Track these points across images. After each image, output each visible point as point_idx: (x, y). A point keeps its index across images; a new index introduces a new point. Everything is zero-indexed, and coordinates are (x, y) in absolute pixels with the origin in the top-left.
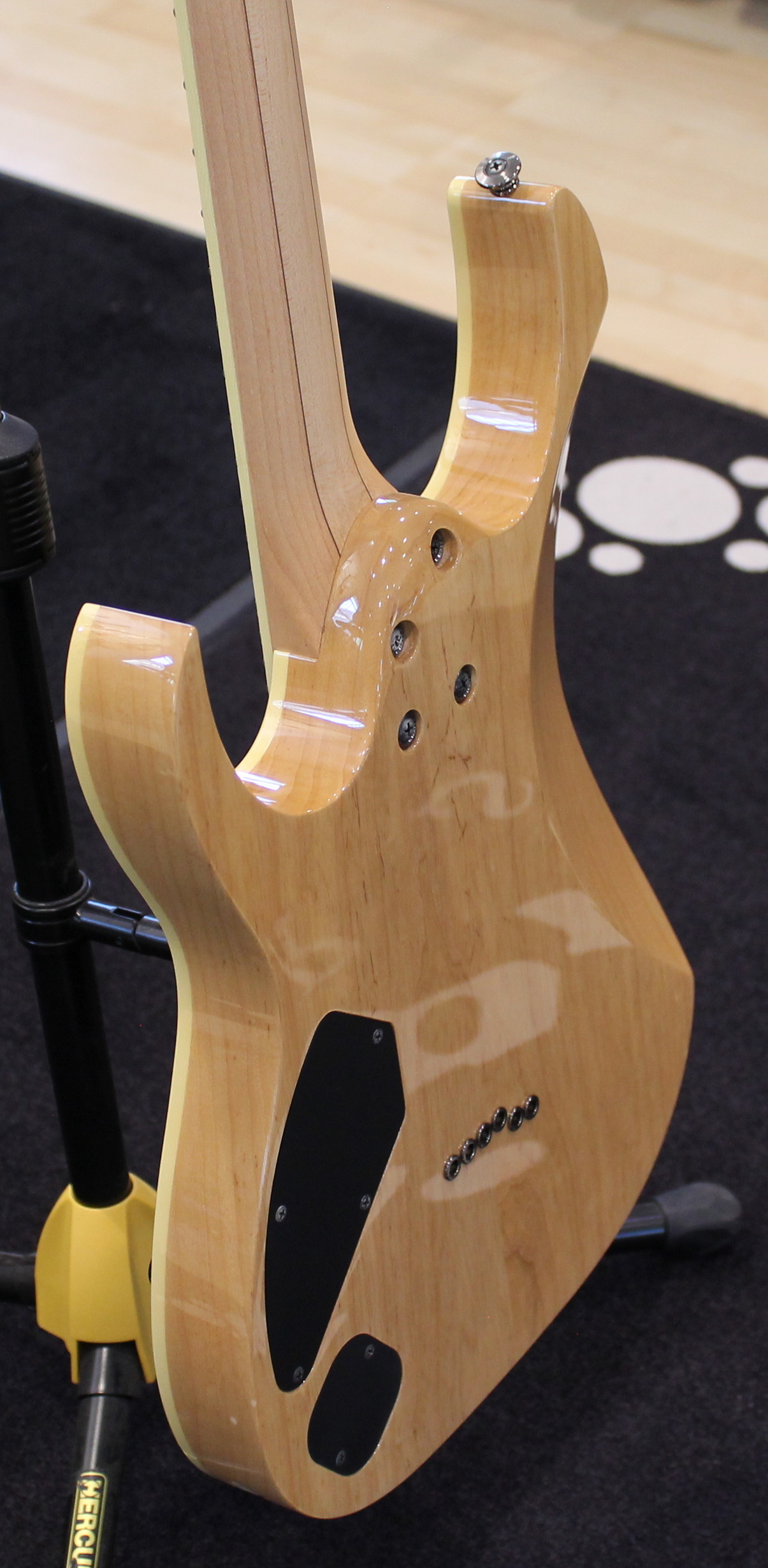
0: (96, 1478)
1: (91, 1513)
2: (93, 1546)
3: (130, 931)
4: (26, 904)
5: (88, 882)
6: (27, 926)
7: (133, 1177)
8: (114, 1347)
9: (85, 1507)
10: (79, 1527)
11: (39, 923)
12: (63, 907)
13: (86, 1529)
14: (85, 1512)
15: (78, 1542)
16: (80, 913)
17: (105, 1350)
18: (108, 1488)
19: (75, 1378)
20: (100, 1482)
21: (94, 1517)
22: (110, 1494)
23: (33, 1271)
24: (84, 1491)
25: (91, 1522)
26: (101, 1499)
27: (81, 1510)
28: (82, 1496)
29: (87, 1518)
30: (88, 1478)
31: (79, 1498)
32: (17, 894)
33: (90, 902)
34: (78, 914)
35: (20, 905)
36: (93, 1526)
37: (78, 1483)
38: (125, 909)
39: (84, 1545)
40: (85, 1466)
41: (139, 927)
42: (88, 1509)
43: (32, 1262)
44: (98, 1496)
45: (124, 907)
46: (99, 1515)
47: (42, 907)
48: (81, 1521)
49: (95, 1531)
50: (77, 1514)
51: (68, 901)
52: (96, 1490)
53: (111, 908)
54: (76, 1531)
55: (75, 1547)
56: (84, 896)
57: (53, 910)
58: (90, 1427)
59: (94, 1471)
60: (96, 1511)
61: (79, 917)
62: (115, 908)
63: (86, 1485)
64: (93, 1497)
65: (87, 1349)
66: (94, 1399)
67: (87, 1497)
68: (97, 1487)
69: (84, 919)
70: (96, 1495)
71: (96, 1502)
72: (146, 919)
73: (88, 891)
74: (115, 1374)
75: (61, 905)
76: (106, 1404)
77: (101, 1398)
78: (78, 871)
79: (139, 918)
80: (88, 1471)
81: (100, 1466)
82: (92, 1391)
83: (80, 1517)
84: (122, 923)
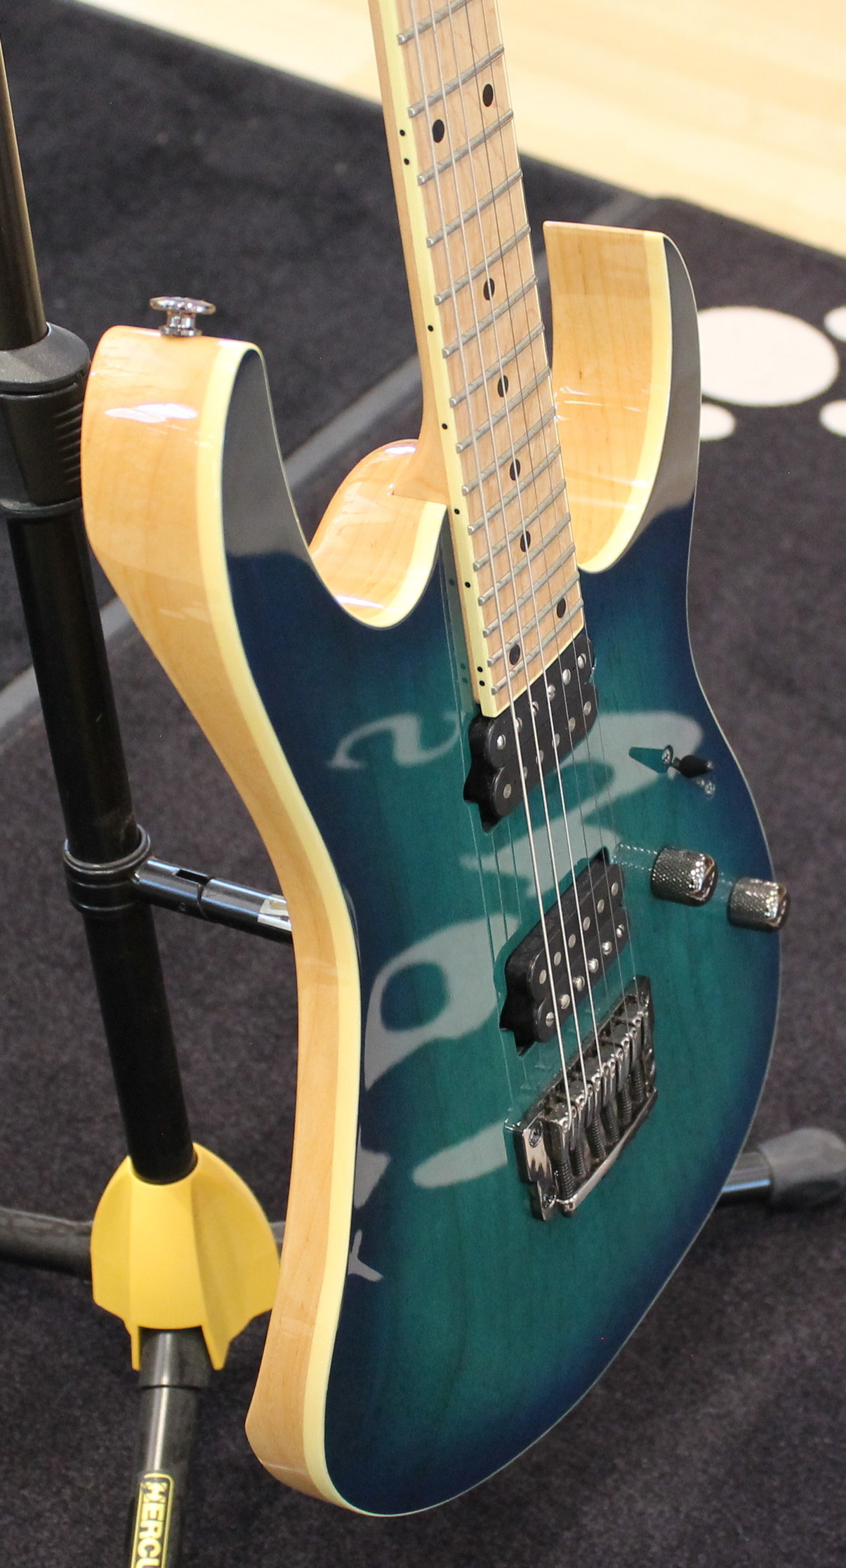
0: (161, 1480)
1: (156, 1519)
2: (159, 1557)
3: (195, 896)
4: (78, 865)
5: (146, 839)
6: (81, 890)
7: (197, 1147)
8: (179, 1333)
9: (149, 1513)
10: (142, 1535)
11: (93, 886)
12: (121, 869)
13: (151, 1537)
14: (149, 1519)
15: (143, 1552)
16: (139, 874)
17: (169, 1337)
18: (175, 1490)
19: (136, 1364)
20: (165, 1485)
21: (159, 1525)
22: (178, 1498)
23: (89, 1244)
24: (148, 1495)
25: (156, 1529)
26: (166, 1504)
27: (145, 1516)
28: (146, 1500)
29: (151, 1525)
30: (152, 1480)
31: (143, 1502)
32: (68, 853)
33: (150, 862)
34: (137, 875)
35: (72, 866)
36: (159, 1534)
37: (142, 1485)
38: (189, 871)
39: (148, 1556)
40: (148, 1468)
41: (205, 892)
42: (153, 1516)
43: (87, 1233)
44: (163, 1500)
45: (189, 868)
46: (164, 1521)
47: (96, 869)
48: (145, 1529)
49: (161, 1540)
50: (141, 1520)
51: (124, 862)
52: (161, 1493)
53: (174, 869)
54: (139, 1540)
55: (138, 1557)
56: (143, 856)
57: (109, 872)
58: (153, 1424)
59: (158, 1472)
60: (161, 1517)
61: (138, 880)
62: (178, 869)
63: (149, 1488)
64: (158, 1502)
65: (148, 1335)
66: (157, 1391)
67: (151, 1502)
68: (163, 1490)
69: (144, 881)
70: (161, 1499)
71: (161, 1507)
72: (214, 884)
73: (147, 850)
74: (181, 1365)
75: (119, 866)
76: (171, 1397)
77: (165, 1391)
78: (135, 825)
79: (204, 881)
80: (152, 1471)
81: (165, 1466)
82: (155, 1383)
83: (144, 1525)
84: (184, 886)
